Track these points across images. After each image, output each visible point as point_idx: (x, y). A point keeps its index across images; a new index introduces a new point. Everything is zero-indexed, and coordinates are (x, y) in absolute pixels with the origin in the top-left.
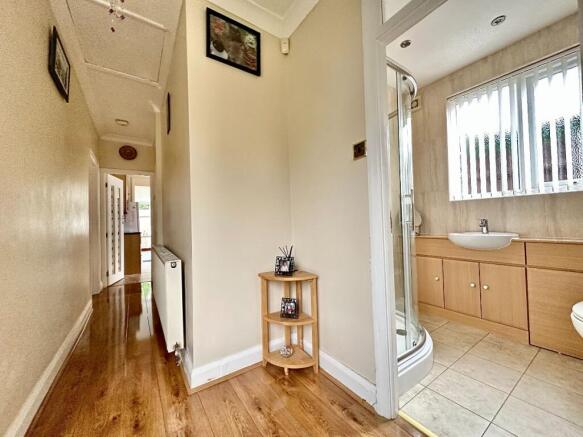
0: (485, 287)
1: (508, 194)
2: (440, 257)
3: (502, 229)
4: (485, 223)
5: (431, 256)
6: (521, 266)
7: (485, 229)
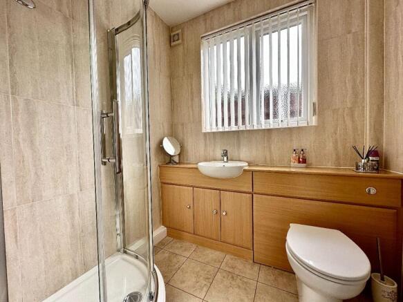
0: (224, 214)
1: (242, 128)
2: (191, 186)
3: (238, 159)
4: (225, 154)
5: (185, 186)
6: (249, 193)
7: (225, 158)
